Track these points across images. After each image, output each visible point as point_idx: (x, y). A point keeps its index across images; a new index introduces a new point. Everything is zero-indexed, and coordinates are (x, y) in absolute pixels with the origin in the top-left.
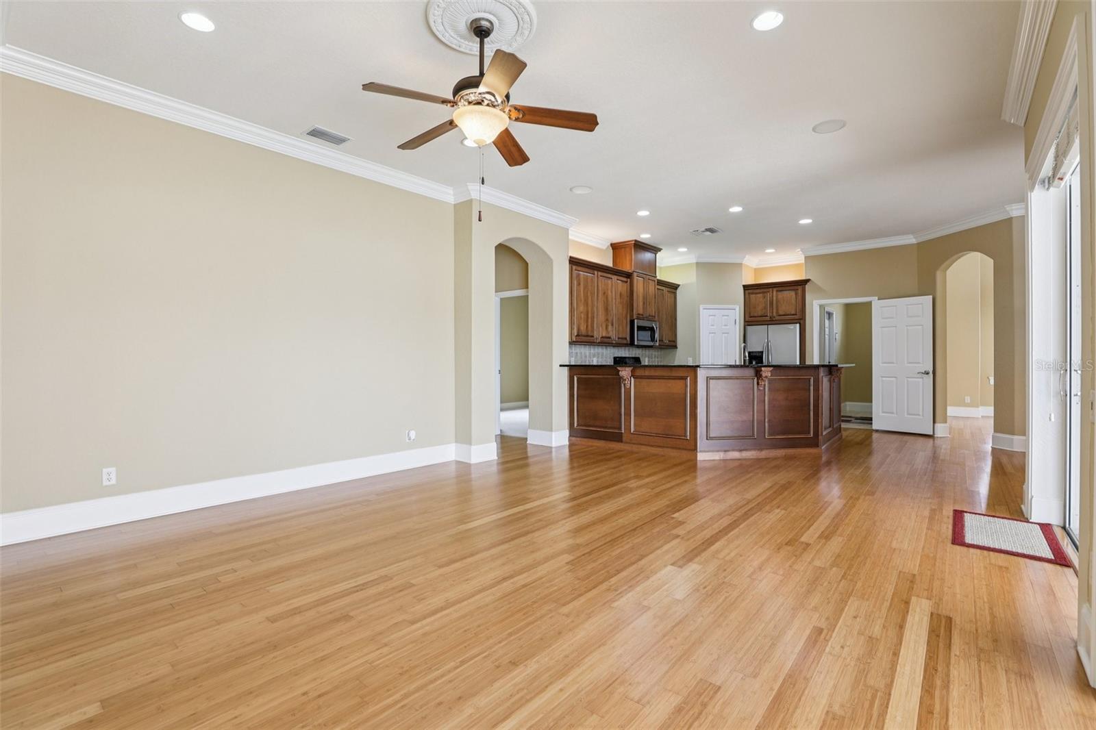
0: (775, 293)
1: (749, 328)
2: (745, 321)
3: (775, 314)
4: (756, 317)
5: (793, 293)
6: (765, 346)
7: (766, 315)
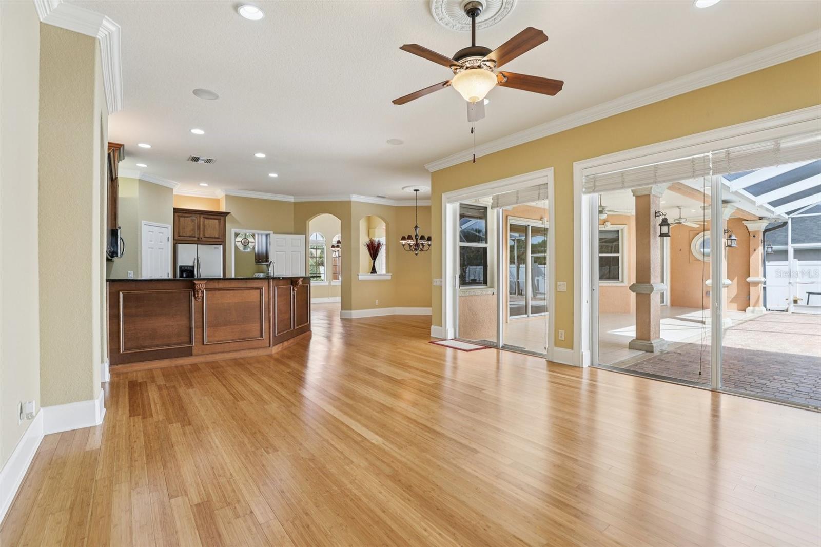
0: (202, 219)
1: (180, 247)
2: (175, 239)
3: (201, 236)
4: (184, 236)
5: (217, 221)
6: (196, 262)
7: (194, 236)
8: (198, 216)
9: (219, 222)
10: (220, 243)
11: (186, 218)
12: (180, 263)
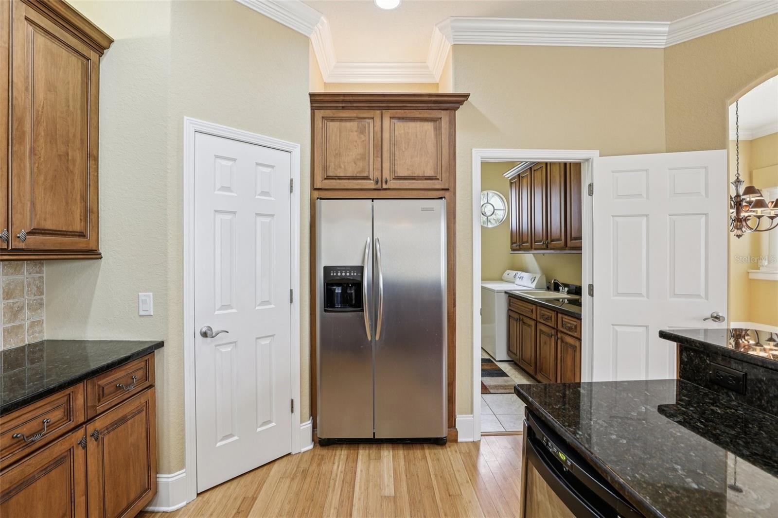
0: (386, 122)
1: (325, 206)
2: (314, 189)
3: (386, 174)
4: (340, 178)
5: (429, 127)
6: (369, 251)
7: (365, 174)
8: (378, 112)
9: (435, 129)
10: (441, 194)
11: (343, 124)
12: (325, 260)
